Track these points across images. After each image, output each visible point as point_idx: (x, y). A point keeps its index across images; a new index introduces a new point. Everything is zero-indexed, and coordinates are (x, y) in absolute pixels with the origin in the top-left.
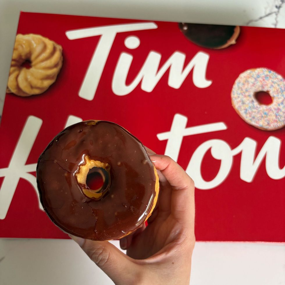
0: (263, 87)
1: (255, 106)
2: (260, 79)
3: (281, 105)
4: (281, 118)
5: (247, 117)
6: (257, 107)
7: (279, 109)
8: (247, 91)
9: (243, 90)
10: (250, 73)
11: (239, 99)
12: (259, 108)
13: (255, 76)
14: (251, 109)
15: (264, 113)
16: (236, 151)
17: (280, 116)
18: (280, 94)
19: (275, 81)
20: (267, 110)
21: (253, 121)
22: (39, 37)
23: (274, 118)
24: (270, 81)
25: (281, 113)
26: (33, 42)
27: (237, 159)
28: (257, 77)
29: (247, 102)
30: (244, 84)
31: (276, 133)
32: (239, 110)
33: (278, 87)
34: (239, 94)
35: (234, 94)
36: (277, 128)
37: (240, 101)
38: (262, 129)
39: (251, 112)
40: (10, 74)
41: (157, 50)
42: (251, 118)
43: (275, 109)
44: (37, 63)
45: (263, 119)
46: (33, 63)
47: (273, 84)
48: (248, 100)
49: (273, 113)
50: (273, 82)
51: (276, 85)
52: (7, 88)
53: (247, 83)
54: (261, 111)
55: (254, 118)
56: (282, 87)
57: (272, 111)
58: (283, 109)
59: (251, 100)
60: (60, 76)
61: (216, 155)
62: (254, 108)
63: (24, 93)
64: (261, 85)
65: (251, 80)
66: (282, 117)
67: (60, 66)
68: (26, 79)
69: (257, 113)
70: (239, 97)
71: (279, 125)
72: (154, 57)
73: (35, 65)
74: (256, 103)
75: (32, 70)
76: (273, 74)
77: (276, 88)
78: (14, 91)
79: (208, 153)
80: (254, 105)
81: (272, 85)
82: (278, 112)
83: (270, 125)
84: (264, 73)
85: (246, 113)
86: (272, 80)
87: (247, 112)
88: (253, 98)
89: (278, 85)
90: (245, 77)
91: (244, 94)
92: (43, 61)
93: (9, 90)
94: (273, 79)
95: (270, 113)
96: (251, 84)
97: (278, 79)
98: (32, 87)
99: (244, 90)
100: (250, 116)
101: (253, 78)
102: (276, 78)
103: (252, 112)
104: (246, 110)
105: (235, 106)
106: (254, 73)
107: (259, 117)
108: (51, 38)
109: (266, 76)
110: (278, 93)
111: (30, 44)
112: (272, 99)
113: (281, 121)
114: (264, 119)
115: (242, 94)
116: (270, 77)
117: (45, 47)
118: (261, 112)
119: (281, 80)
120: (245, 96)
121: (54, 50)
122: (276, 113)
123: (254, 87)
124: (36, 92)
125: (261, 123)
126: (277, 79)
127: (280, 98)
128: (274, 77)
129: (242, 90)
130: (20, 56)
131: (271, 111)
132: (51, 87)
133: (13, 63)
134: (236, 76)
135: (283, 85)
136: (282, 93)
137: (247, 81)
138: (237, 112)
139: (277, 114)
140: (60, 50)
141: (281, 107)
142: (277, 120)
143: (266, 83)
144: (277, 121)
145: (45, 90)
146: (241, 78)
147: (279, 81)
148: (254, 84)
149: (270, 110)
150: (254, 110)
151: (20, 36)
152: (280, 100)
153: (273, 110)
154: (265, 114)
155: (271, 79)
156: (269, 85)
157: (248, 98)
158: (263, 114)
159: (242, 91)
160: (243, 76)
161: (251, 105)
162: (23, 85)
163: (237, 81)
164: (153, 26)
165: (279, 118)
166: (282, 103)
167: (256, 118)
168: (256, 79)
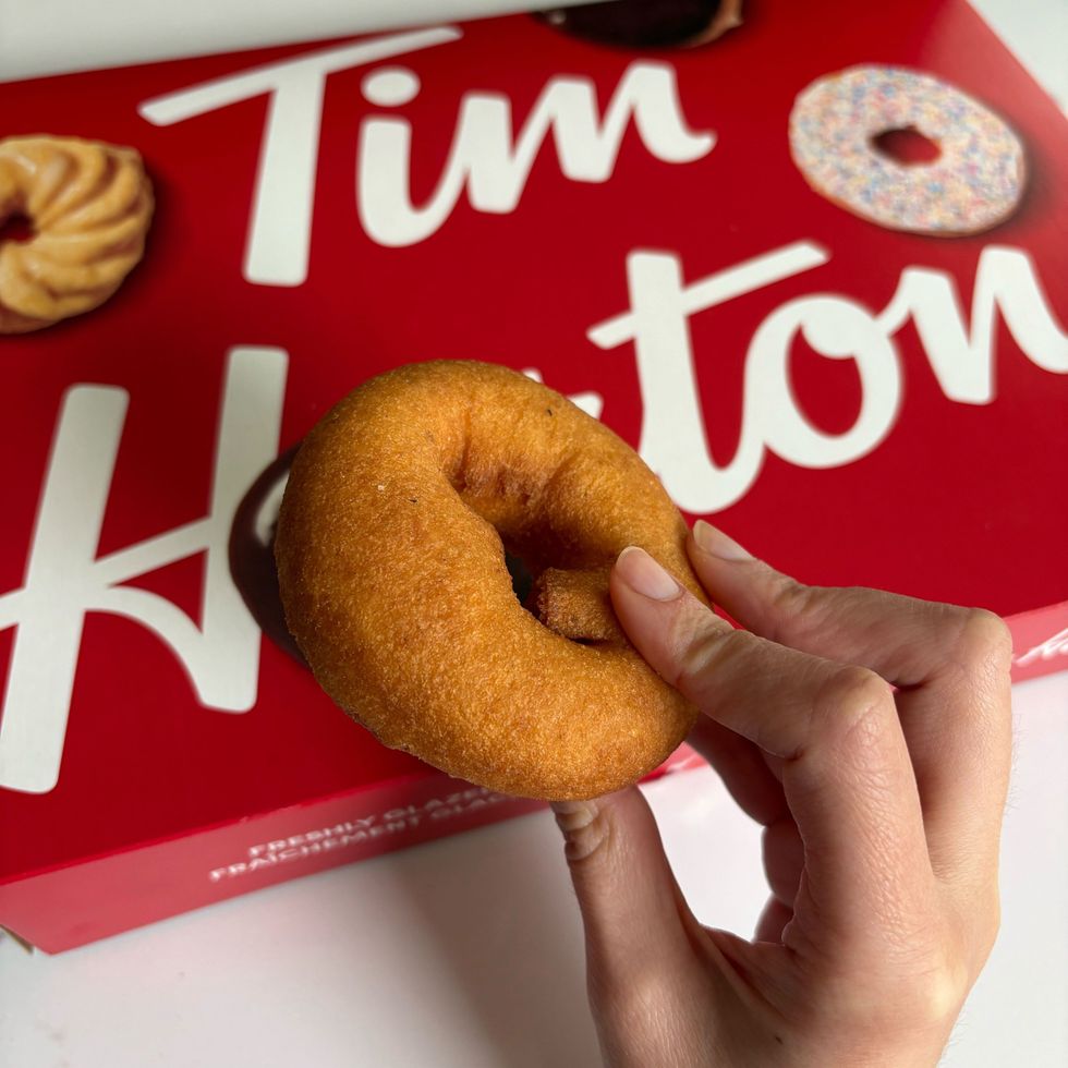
0: (888, 118)
1: (890, 176)
2: (869, 99)
3: (971, 154)
4: (990, 191)
5: (877, 212)
6: (898, 177)
7: (971, 169)
8: (841, 139)
9: (827, 141)
11: (828, 167)
12: (904, 179)
13: (849, 94)
14: (880, 187)
15: (928, 188)
16: (894, 316)
17: (984, 185)
19: (920, 93)
20: (933, 178)
21: (905, 219)
22: (41, 142)
23: (969, 194)
24: (905, 98)
25: (985, 177)
26: (22, 161)
27: (908, 340)
28: (857, 96)
29: (859, 169)
30: (822, 123)
31: (999, 233)
32: (843, 197)
33: (936, 110)
34: (822, 154)
37: (833, 173)
38: (946, 235)
39: (883, 194)
41: (487, 85)
42: (892, 212)
43: (960, 171)
44: (56, 218)
45: (933, 206)
46: (41, 221)
47: (918, 105)
48: (859, 162)
49: (959, 181)
50: (915, 99)
51: (927, 105)
53: (830, 118)
54: (916, 184)
55: (902, 209)
56: (948, 106)
57: (952, 176)
58: (985, 163)
59: (866, 160)
60: (158, 241)
62: (887, 180)
63: (26, 318)
64: (879, 115)
65: (842, 108)
66: (994, 189)
67: (147, 207)
68: (26, 276)
69: (905, 192)
70: (822, 162)
71: (995, 213)
72: (483, 115)
73: (49, 226)
74: (889, 167)
75: (42, 242)
76: (901, 77)
77: (933, 112)
80: (884, 174)
81: (915, 109)
82: (972, 177)
83: (967, 219)
84: (873, 82)
85: (869, 200)
86: (910, 94)
87: (873, 196)
88: (870, 155)
89: (936, 103)
90: (816, 103)
91: (835, 150)
92: (76, 206)
94: (909, 90)
95: (948, 185)
96: (844, 121)
97: (923, 87)
98: (54, 294)
99: (833, 141)
100: (887, 207)
101: (844, 101)
102: (918, 86)
103: (888, 192)
104: (866, 193)
105: (823, 190)
106: (840, 87)
107: (918, 205)
108: (87, 133)
109: (885, 88)
110: (945, 126)
111: (11, 169)
112: (936, 143)
113: (995, 199)
114: (937, 205)
115: (829, 151)
116: (899, 88)
117: (72, 167)
118: (917, 188)
119: (938, 89)
120: (843, 154)
121: (110, 170)
122: (967, 181)
123: (860, 125)
124: (78, 305)
125: (934, 218)
126: (922, 90)
127: (961, 136)
128: (909, 85)
129: (821, 136)
131: (950, 179)
132: (131, 280)
135: (950, 100)
136: (957, 123)
137: (827, 114)
139: (974, 182)
140: (133, 162)
141: (976, 158)
142: (984, 199)
143: (893, 107)
144: (983, 203)
145: (110, 292)
146: (805, 108)
147: (930, 92)
148: (855, 117)
149: (944, 175)
150: (891, 188)
152: (964, 142)
154: (935, 190)
155: (903, 93)
156: (907, 109)
157: (856, 157)
158: (926, 192)
159: (826, 144)
160: (810, 101)
161: (873, 174)
164: (445, 35)
165: (986, 190)
166: (973, 147)
167: (909, 206)
168: (855, 102)
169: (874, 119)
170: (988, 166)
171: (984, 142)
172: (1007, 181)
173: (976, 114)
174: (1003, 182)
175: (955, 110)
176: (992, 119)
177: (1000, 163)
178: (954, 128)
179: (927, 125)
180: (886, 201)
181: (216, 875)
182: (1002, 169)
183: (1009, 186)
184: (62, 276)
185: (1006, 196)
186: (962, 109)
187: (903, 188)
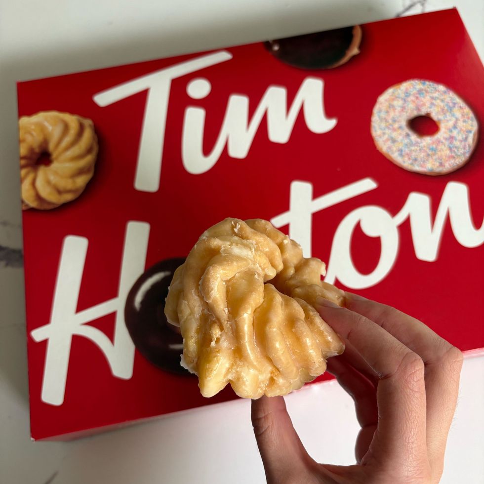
0: (418, 109)
1: (414, 142)
2: (412, 98)
3: (453, 130)
4: (458, 150)
5: (404, 162)
6: (417, 143)
7: (452, 138)
8: (394, 121)
9: (388, 122)
10: (393, 93)
11: (386, 137)
12: (420, 144)
13: (402, 95)
14: (408, 148)
15: (430, 149)
16: (401, 217)
17: (456, 147)
18: (448, 114)
19: (436, 95)
20: (433, 143)
21: (416, 165)
22: (53, 114)
23: (448, 152)
24: (428, 98)
25: (457, 143)
26: (46, 124)
27: (405, 230)
28: (406, 96)
29: (400, 138)
30: (387, 112)
31: (457, 175)
32: (390, 153)
33: (442, 104)
34: (385, 129)
35: (376, 131)
36: (456, 167)
37: (388, 140)
38: (433, 174)
39: (409, 152)
40: (21, 181)
41: (240, 91)
42: (411, 161)
43: (446, 139)
44: (60, 154)
45: (430, 158)
46: (54, 156)
47: (434, 101)
48: (400, 134)
49: (445, 145)
50: (432, 98)
51: (438, 102)
52: (23, 202)
53: (392, 109)
54: (424, 146)
55: (416, 160)
56: (448, 102)
57: (442, 142)
58: (459, 135)
59: (404, 133)
61: (370, 231)
62: (412, 144)
63: (49, 203)
64: (415, 108)
65: (398, 103)
66: (460, 149)
67: (96, 149)
68: (48, 182)
69: (419, 151)
70: (384, 134)
71: (458, 163)
72: (238, 104)
73: (57, 158)
74: (414, 137)
75: (55, 165)
76: (429, 85)
77: (440, 106)
78: (33, 204)
79: (358, 230)
80: (411, 141)
81: (432, 104)
82: (451, 143)
83: (444, 166)
84: (415, 88)
85: (401, 155)
86: (431, 95)
87: (403, 153)
88: (407, 130)
89: (442, 101)
90: (386, 100)
91: (391, 127)
92: (68, 148)
93: (27, 205)
94: (431, 93)
95: (439, 147)
96: (399, 109)
97: (439, 91)
98: (60, 192)
99: (390, 121)
100: (409, 159)
101: (400, 99)
102: (436, 90)
103: (411, 151)
104: (400, 151)
105: (382, 149)
106: (399, 91)
107: (423, 158)
108: (72, 112)
109: (420, 92)
110: (445, 114)
111: (42, 128)
112: (438, 124)
113: (459, 156)
114: (432, 158)
115: (389, 128)
116: (427, 92)
117: (66, 128)
118: (425, 148)
119: (445, 92)
120: (394, 130)
121: (81, 128)
122: (448, 145)
123: (405, 113)
124: (68, 197)
125: (429, 166)
126: (437, 93)
127: (450, 120)
128: (432, 90)
129: (386, 121)
130: (31, 150)
131: (441, 144)
132: (89, 185)
133: (23, 162)
134: (373, 102)
135: (449, 99)
136: (451, 112)
137: (391, 107)
138: (388, 158)
139: (451, 146)
140: (90, 125)
141: (455, 133)
142: (453, 154)
143: (422, 103)
144: (453, 157)
145: (81, 192)
146: (381, 104)
147: (441, 94)
148: (403, 108)
149: (439, 142)
150: (413, 148)
151: (25, 120)
152: (451, 124)
153: (444, 141)
154: (432, 149)
155: (428, 95)
156: (428, 104)
157: (400, 131)
158: (428, 151)
159: (387, 124)
160: (384, 99)
161: (406, 141)
162: (46, 192)
163: (376, 110)
164: (225, 56)
165: (456, 150)
166: (455, 127)
167: (419, 159)
168: (404, 100)
171: (460, 124)
172: (467, 146)
173: (460, 107)
174: (465, 146)
175: (451, 104)
176: (467, 110)
177: (466, 135)
180: (409, 156)
182: (466, 138)
183: (468, 148)
184: (62, 184)
185: (464, 153)
186: (455, 104)
187: (418, 149)
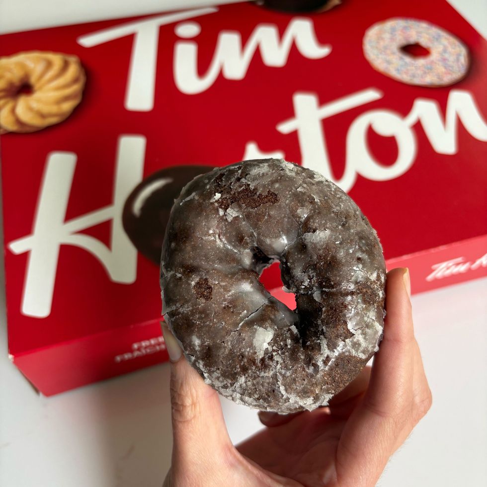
0: (407, 40)
1: (408, 63)
2: (398, 32)
3: (444, 54)
4: (453, 69)
6: (412, 64)
7: (444, 60)
8: (386, 48)
9: (380, 49)
10: (380, 29)
11: (381, 60)
12: (414, 64)
13: (389, 31)
14: (404, 68)
15: (425, 68)
17: (450, 66)
19: (421, 30)
20: (427, 64)
22: (35, 55)
23: (444, 70)
24: (414, 32)
25: (450, 63)
26: (28, 62)
27: (418, 128)
28: (393, 31)
29: (395, 61)
30: (378, 42)
31: (458, 85)
32: (387, 71)
33: (428, 36)
34: (378, 55)
36: (455, 81)
37: (383, 62)
39: (405, 70)
42: (409, 77)
43: (439, 61)
44: (44, 85)
45: (427, 75)
46: (37, 86)
47: (420, 35)
48: (394, 58)
49: (439, 65)
51: (425, 35)
52: (1, 128)
53: (381, 40)
54: (420, 66)
55: (414, 76)
56: (433, 35)
57: (436, 63)
59: (397, 57)
60: (88, 94)
62: (407, 65)
65: (386, 36)
66: (455, 68)
67: (82, 80)
68: (31, 109)
69: (415, 70)
70: (378, 58)
71: (455, 77)
72: (228, 41)
73: (40, 88)
74: (408, 59)
75: (37, 95)
76: (412, 23)
80: (406, 62)
82: (445, 63)
83: (443, 80)
84: (400, 26)
85: (399, 73)
86: (416, 30)
87: (401, 71)
88: (399, 54)
89: (428, 34)
90: (375, 34)
91: (383, 53)
92: (52, 80)
93: (5, 130)
95: (434, 67)
96: (388, 40)
98: (43, 116)
99: (382, 49)
100: (407, 75)
101: (387, 33)
102: (420, 27)
103: (407, 70)
104: (398, 70)
105: (379, 69)
106: (386, 28)
107: (421, 74)
108: (56, 51)
109: (405, 28)
110: (432, 42)
111: (22, 66)
112: (428, 50)
113: (455, 72)
114: (430, 75)
115: (381, 53)
116: (411, 28)
117: (49, 64)
118: (420, 68)
119: (428, 28)
120: (387, 55)
121: (65, 66)
122: (443, 65)
124: (53, 120)
125: (428, 80)
128: (415, 27)
129: (378, 48)
130: (11, 84)
132: (76, 111)
133: (2, 94)
135: (433, 33)
136: (437, 41)
137: (380, 38)
138: (386, 75)
139: (446, 65)
140: (76, 62)
141: (446, 56)
142: (449, 71)
143: (409, 35)
144: (449, 74)
145: (67, 115)
146: (371, 37)
147: (425, 29)
148: (392, 39)
149: (432, 62)
150: (409, 68)
151: (4, 61)
152: (440, 48)
154: (428, 69)
155: (413, 30)
156: (414, 36)
157: (393, 56)
160: (372, 33)
161: (401, 63)
164: (211, 10)
165: (451, 69)
166: (445, 51)
167: (417, 75)
168: (392, 34)
169: (401, 40)
170: (451, 59)
171: (450, 49)
172: (460, 65)
173: (446, 38)
174: (458, 65)
175: (436, 37)
176: (453, 39)
177: (457, 57)
178: (436, 43)
179: (424, 42)
180: (406, 73)
181: (118, 358)
182: (458, 60)
183: (461, 67)
184: (46, 109)
185: (460, 71)
186: (439, 36)
187: (414, 68)
